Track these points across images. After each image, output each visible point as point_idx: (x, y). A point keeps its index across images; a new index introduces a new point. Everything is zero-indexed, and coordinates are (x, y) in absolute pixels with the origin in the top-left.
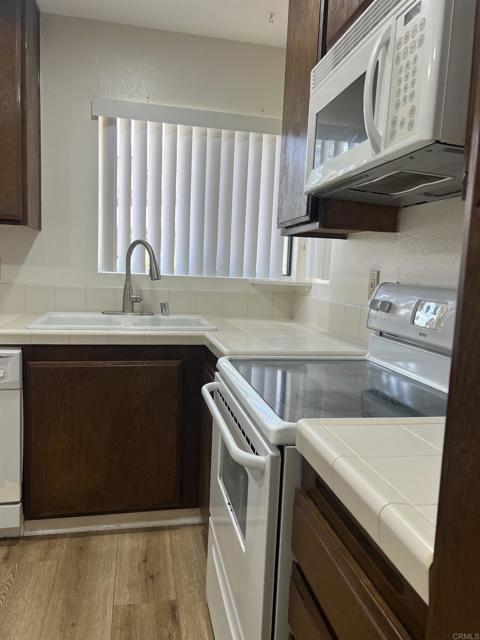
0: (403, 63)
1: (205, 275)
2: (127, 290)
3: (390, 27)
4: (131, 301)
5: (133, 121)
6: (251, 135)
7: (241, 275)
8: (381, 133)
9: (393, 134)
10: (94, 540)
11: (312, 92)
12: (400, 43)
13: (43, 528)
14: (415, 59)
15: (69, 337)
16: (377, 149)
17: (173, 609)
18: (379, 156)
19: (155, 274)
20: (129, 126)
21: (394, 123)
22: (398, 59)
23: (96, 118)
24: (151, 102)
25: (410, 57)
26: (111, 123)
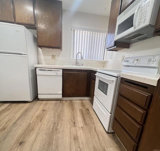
0: (143, 11)
1: (89, 59)
2: (76, 61)
3: (140, 5)
4: (77, 64)
5: (78, 31)
6: (99, 33)
7: (95, 59)
8: (136, 25)
9: (139, 25)
10: (73, 101)
11: (117, 21)
12: (143, 7)
13: (65, 99)
14: (147, 10)
15: (70, 68)
16: (135, 28)
17: (88, 109)
18: (135, 29)
19: (82, 58)
20: (77, 31)
21: (140, 23)
22: (142, 10)
23: (72, 30)
24: (81, 27)
25: (145, 9)
26: (74, 31)
